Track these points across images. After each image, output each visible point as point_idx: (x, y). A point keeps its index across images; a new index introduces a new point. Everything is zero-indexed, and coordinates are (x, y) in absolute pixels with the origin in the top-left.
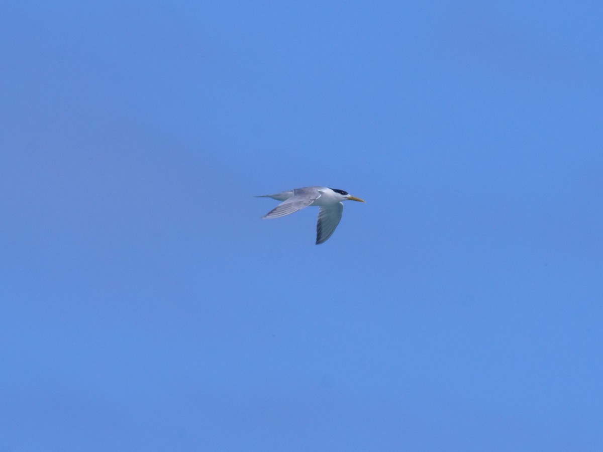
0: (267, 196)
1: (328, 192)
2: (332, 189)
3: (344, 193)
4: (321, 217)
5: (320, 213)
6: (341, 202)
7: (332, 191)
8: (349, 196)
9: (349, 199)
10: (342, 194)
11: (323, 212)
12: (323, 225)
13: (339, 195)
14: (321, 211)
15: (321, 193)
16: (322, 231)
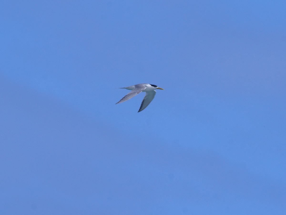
0: (124, 88)
1: (149, 86)
2: (150, 84)
3: (155, 86)
4: (145, 98)
5: (146, 96)
6: (154, 90)
7: (150, 85)
8: (158, 87)
9: (158, 89)
10: (154, 87)
11: (147, 95)
12: (144, 102)
13: (153, 87)
14: (146, 95)
15: (146, 86)
16: (143, 105)
